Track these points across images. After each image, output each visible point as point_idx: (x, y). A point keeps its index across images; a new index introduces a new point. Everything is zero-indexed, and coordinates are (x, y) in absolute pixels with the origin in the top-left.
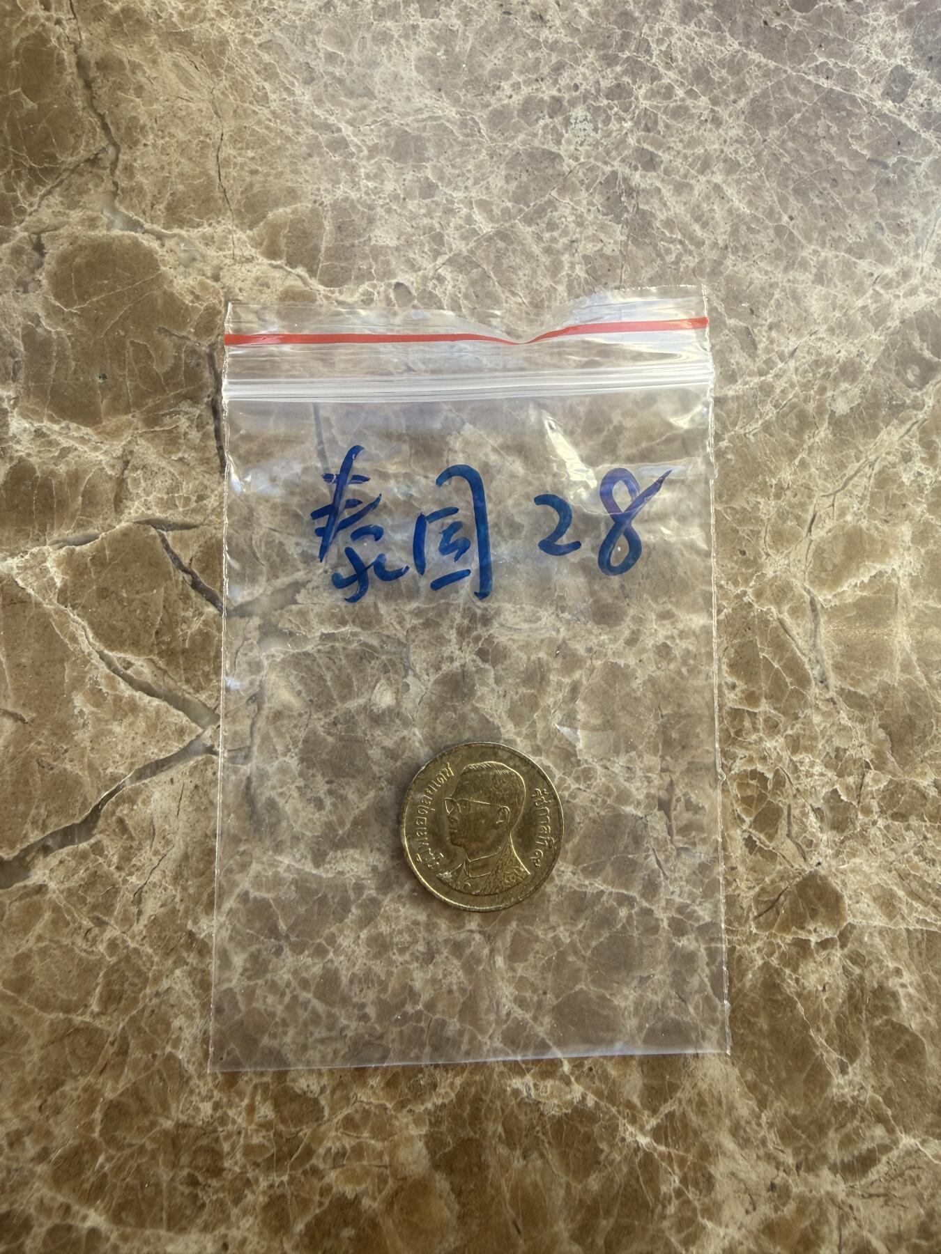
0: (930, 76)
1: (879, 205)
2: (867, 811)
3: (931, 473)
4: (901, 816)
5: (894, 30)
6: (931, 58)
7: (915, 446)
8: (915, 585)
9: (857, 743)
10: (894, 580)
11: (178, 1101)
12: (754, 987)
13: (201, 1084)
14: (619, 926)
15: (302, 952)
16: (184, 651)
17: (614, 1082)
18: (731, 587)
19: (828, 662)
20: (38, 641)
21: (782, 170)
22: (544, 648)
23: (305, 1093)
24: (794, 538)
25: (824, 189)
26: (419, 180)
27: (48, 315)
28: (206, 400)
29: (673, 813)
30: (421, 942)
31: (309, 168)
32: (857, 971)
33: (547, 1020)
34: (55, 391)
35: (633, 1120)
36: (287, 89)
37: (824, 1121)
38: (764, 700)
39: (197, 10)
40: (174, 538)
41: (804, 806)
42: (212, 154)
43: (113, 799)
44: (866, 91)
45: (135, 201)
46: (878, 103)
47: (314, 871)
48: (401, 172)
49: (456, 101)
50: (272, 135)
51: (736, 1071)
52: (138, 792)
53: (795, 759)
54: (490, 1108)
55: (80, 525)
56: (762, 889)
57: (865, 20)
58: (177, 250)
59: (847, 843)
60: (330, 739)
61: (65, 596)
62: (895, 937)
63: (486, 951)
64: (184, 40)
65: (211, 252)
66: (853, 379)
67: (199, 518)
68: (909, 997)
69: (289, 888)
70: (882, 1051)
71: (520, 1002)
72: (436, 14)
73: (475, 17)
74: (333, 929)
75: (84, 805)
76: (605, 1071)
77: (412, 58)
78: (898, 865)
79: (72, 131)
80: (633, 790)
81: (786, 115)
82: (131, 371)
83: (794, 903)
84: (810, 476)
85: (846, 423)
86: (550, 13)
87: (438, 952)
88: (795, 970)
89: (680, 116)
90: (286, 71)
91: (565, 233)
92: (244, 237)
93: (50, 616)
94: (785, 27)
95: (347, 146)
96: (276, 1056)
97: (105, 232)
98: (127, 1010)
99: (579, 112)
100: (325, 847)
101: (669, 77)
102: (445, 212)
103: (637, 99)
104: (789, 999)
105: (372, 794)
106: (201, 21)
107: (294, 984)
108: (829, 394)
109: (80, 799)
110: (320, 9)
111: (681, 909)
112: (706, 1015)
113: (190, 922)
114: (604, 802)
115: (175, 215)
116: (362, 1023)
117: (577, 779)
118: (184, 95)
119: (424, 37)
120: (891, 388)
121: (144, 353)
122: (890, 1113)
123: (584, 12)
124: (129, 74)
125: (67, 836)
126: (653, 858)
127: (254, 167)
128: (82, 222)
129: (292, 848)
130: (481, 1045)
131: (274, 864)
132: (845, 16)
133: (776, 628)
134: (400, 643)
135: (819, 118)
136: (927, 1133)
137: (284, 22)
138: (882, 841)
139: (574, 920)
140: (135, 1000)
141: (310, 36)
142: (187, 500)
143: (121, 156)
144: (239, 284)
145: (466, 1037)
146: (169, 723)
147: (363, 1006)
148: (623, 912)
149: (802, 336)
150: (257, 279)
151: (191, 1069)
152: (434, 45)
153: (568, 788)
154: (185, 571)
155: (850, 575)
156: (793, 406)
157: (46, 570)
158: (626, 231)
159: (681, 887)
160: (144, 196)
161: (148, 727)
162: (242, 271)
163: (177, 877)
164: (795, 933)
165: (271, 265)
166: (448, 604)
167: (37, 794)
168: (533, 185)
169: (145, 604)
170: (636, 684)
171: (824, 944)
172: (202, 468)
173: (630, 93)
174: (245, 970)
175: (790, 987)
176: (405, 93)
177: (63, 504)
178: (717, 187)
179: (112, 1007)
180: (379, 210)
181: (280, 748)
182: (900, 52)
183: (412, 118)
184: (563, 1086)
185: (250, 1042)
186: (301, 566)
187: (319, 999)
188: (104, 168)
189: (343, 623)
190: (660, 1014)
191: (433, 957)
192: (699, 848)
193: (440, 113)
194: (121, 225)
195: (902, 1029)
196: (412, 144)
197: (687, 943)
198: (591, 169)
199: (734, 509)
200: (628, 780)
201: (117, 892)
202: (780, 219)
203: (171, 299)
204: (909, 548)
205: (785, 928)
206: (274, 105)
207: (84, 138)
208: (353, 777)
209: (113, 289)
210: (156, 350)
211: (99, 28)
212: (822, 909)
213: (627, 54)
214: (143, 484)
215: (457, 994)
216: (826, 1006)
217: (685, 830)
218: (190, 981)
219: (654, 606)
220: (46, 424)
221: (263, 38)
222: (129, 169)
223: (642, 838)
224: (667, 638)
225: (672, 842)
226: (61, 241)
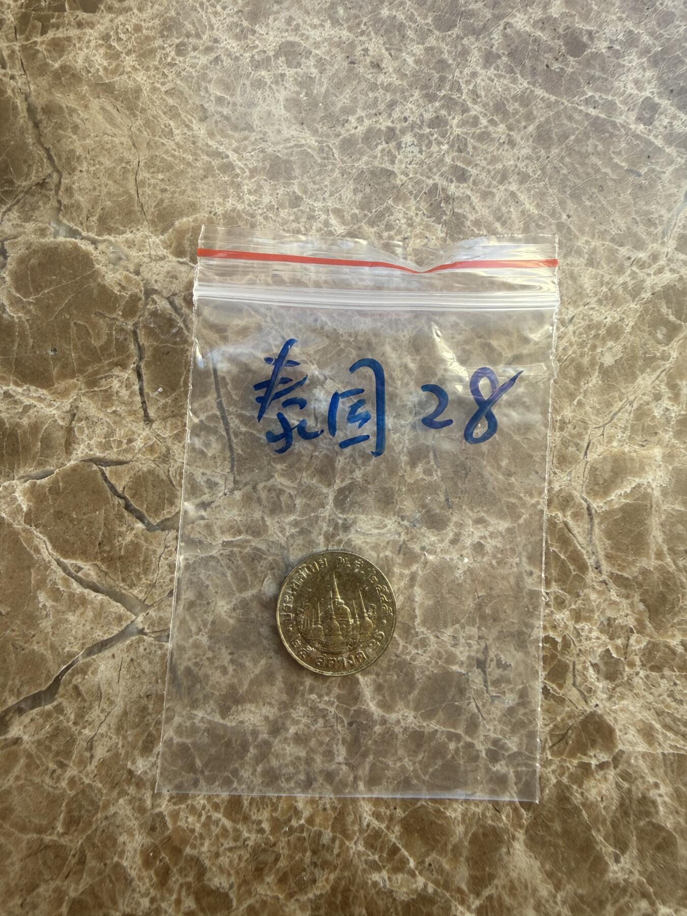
0: (671, 105)
1: (635, 203)
2: (632, 665)
3: (675, 408)
4: (657, 668)
5: (644, 70)
6: (672, 91)
7: (664, 388)
8: (665, 492)
9: (623, 614)
10: (649, 490)
11: (124, 897)
12: (550, 799)
13: (141, 884)
14: (449, 756)
15: (213, 783)
16: (120, 558)
17: (448, 874)
18: (527, 499)
19: (601, 554)
20: (10, 553)
21: (562, 180)
22: (389, 548)
23: (218, 889)
24: (574, 460)
25: (593, 193)
26: (288, 194)
27: (11, 304)
28: (132, 366)
29: (488, 670)
30: (303, 773)
31: (205, 187)
32: (626, 785)
33: (397, 829)
34: (18, 362)
35: (463, 902)
36: (187, 126)
37: (604, 898)
38: (554, 583)
39: (118, 66)
40: (111, 472)
41: (585, 662)
42: (131, 177)
43: (70, 671)
44: (623, 117)
45: (75, 214)
46: (633, 127)
47: (221, 721)
48: (274, 188)
49: (315, 132)
50: (177, 162)
51: (538, 864)
52: (88, 665)
53: (577, 627)
54: (355, 897)
55: (40, 464)
56: (555, 726)
57: (622, 63)
58: (107, 252)
59: (617, 689)
60: (232, 621)
61: (29, 518)
62: (653, 758)
63: (351, 778)
64: (108, 89)
65: (133, 253)
66: (618, 338)
67: (129, 457)
68: (665, 803)
69: (203, 734)
70: (646, 844)
71: (377, 816)
72: (299, 65)
73: (328, 67)
74: (237, 765)
75: (48, 676)
76: (441, 866)
77: (281, 99)
78: (656, 705)
79: (25, 162)
80: (458, 653)
81: (564, 137)
82: (75, 346)
83: (579, 736)
84: (586, 413)
85: (612, 372)
86: (385, 62)
87: (316, 780)
88: (580, 786)
89: (484, 140)
90: (187, 112)
91: (399, 232)
92: (157, 241)
93: (19, 534)
94: (562, 69)
95: (233, 169)
96: (196, 862)
97: (52, 239)
98: (84, 831)
99: (408, 138)
100: (229, 703)
101: (475, 109)
102: (308, 218)
103: (451, 127)
104: (576, 808)
105: (263, 662)
106: (121, 74)
107: (208, 807)
108: (599, 350)
109: (45, 672)
110: (211, 63)
111: (495, 742)
112: (515, 821)
113: (129, 763)
114: (437, 663)
115: (105, 225)
116: (259, 835)
117: (416, 647)
118: (109, 132)
119: (289, 83)
120: (645, 344)
121: (84, 332)
122: (651, 890)
123: (410, 60)
124: (67, 117)
125: (36, 700)
126: (473, 704)
127: (163, 186)
128: (35, 232)
129: (204, 704)
130: (348, 848)
131: (191, 717)
132: (606, 60)
133: (561, 529)
134: (282, 547)
135: (588, 138)
136: (679, 904)
137: (184, 73)
138: (643, 687)
139: (416, 753)
140: (90, 823)
141: (203, 84)
142: (120, 443)
143: (62, 180)
144: (155, 277)
145: (337, 843)
146: (110, 612)
147: (260, 822)
148: (452, 746)
149: (577, 307)
150: (168, 273)
151: (133, 873)
152: (297, 89)
153: (410, 653)
154: (120, 496)
155: (617, 487)
156: (572, 360)
157: (15, 499)
158: (445, 229)
159: (495, 726)
160: (82, 210)
161: (95, 616)
162: (156, 267)
163: (119, 729)
164: (581, 758)
165: (179, 262)
166: (317, 517)
167: (13, 669)
168: (374, 196)
169: (90, 523)
170: (459, 573)
171: (602, 766)
172: (131, 418)
173: (446, 123)
174: (172, 798)
175: (577, 799)
176: (276, 127)
177: (26, 449)
178: (513, 194)
179: (73, 829)
180: (259, 217)
181: (194, 629)
182: (649, 87)
183: (282, 146)
184: (410, 878)
185: (177, 851)
186: (206, 490)
187: (227, 818)
188: (51, 190)
189: (240, 532)
190: (481, 822)
191: (311, 784)
192: (507, 695)
193: (303, 142)
194: (64, 233)
195: (659, 828)
196: (283, 166)
197: (500, 767)
198: (418, 182)
199: (529, 439)
200: (454, 645)
201: (74, 741)
202: (560, 217)
203: (103, 289)
204: (660, 466)
205: (572, 755)
206: (178, 138)
207: (34, 168)
208: (249, 649)
209: (60, 282)
210: (93, 330)
211: (44, 82)
212: (600, 740)
213: (443, 92)
214: (86, 432)
215: (330, 811)
216: (604, 813)
217: (496, 683)
218: (130, 807)
219: (471, 514)
220: (12, 388)
221: (168, 86)
222: (69, 190)
223: (465, 689)
224: (481, 538)
225: (487, 692)
226: (19, 247)
